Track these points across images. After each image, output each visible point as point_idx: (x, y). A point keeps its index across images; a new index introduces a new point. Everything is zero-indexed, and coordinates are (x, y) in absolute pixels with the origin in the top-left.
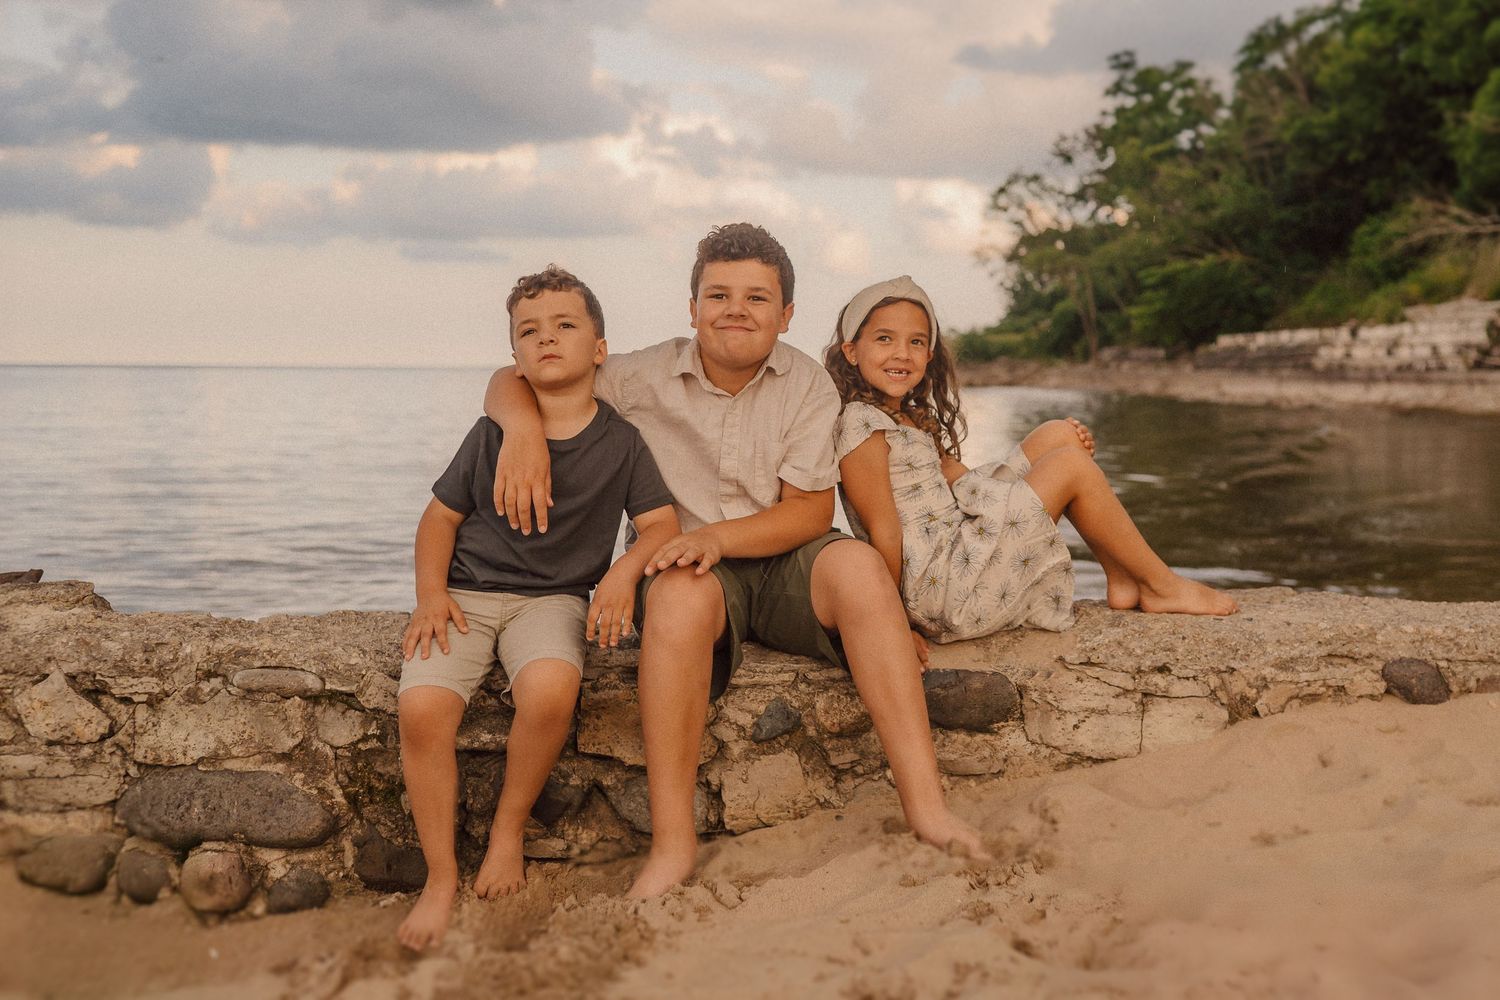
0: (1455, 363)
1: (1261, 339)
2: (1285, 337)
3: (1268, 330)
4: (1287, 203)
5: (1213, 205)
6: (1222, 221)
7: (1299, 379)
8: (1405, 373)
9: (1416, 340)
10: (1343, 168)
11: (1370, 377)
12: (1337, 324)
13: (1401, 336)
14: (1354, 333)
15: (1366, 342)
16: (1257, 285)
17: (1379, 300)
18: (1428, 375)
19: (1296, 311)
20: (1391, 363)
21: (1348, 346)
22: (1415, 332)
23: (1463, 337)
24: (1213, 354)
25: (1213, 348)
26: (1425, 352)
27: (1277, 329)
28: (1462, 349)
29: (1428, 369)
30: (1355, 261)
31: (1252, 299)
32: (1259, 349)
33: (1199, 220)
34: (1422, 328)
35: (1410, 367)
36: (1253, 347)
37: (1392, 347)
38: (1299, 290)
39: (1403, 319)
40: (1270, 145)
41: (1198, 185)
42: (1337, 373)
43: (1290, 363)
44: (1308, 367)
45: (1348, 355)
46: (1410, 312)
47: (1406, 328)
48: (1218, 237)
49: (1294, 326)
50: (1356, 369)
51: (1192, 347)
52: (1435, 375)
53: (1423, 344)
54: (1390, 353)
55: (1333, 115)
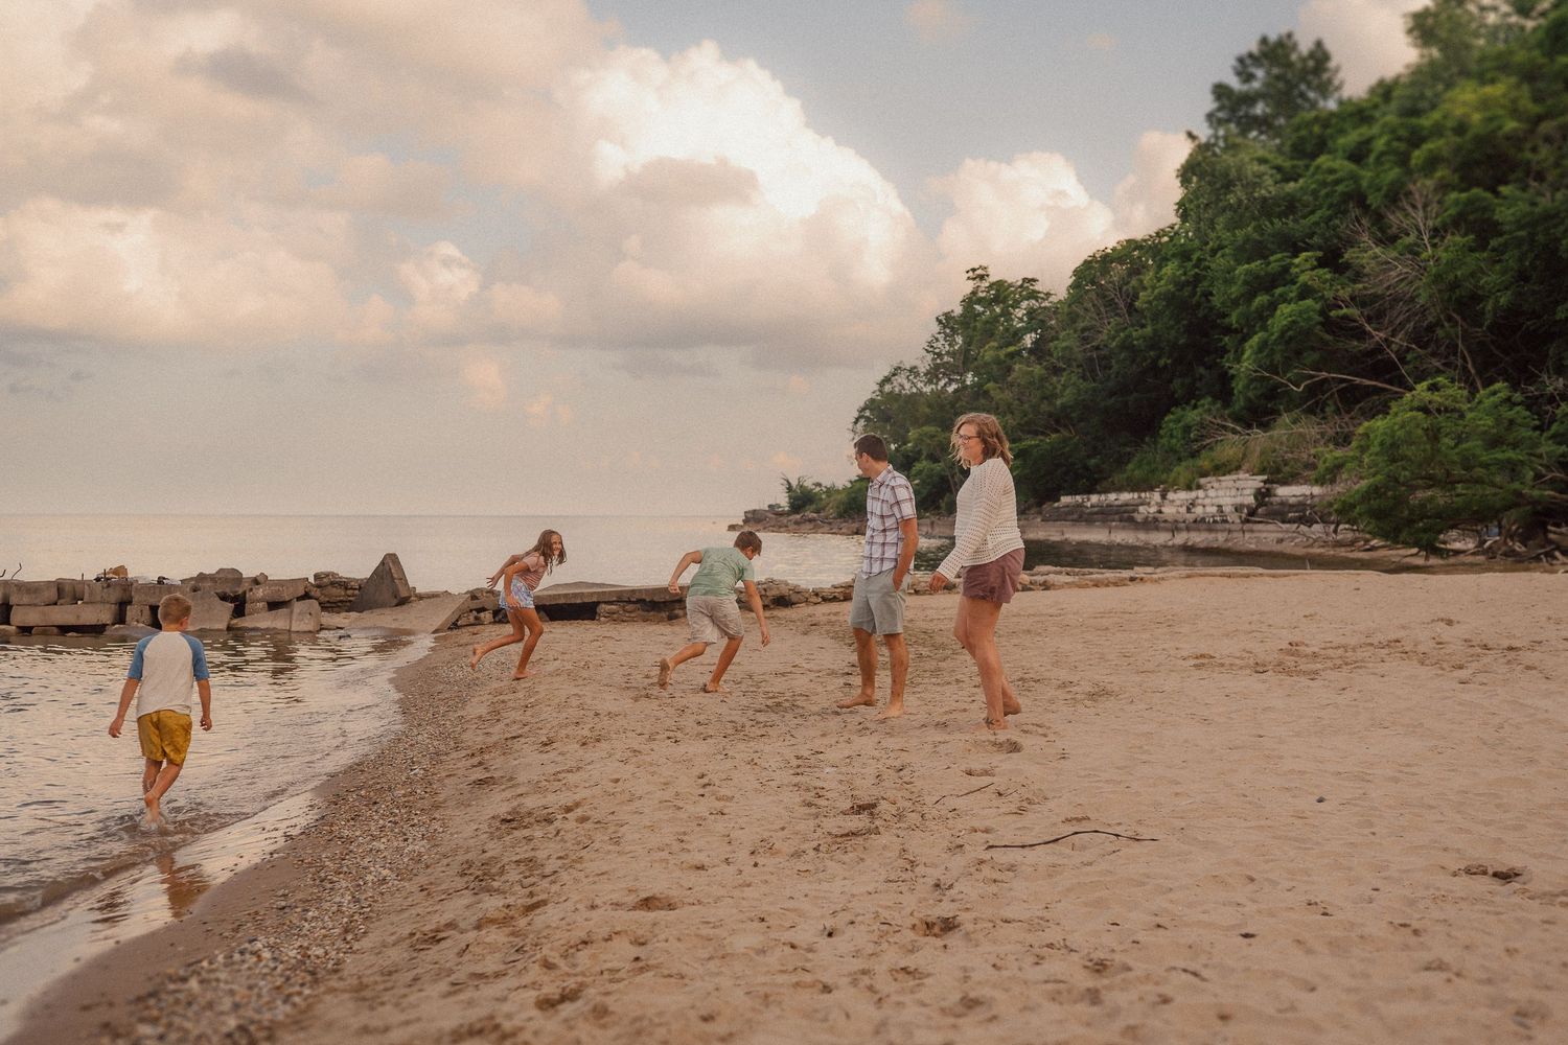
0: (1234, 517)
1: (1094, 498)
2: (1112, 496)
3: (1099, 493)
4: (1112, 394)
5: (1054, 396)
6: (1064, 407)
7: (1124, 528)
8: (1199, 523)
9: (1207, 501)
10: (1154, 367)
11: (1175, 527)
12: (1151, 489)
13: (1197, 498)
14: (1164, 497)
15: (1173, 501)
16: (1089, 457)
17: (1181, 471)
18: (1213, 526)
19: (1118, 478)
20: (1191, 517)
21: (1160, 505)
22: (1207, 496)
23: (1239, 500)
24: (1058, 508)
25: (1056, 505)
26: (1214, 509)
27: (1106, 491)
28: (1238, 508)
29: (1215, 522)
30: (1164, 441)
31: (1086, 468)
32: (1092, 506)
33: (1045, 407)
34: (1212, 493)
35: (1203, 520)
36: (1089, 505)
37: (1192, 505)
38: (1121, 461)
39: (1199, 487)
40: (1097, 348)
41: (1043, 379)
42: (1152, 524)
43: (1117, 517)
44: (1131, 520)
45: (1160, 512)
46: (1203, 481)
47: (1201, 493)
48: (1059, 420)
49: (1120, 490)
50: (1166, 521)
51: (1040, 504)
52: (1219, 526)
53: (1213, 505)
54: (1189, 510)
55: (1149, 330)
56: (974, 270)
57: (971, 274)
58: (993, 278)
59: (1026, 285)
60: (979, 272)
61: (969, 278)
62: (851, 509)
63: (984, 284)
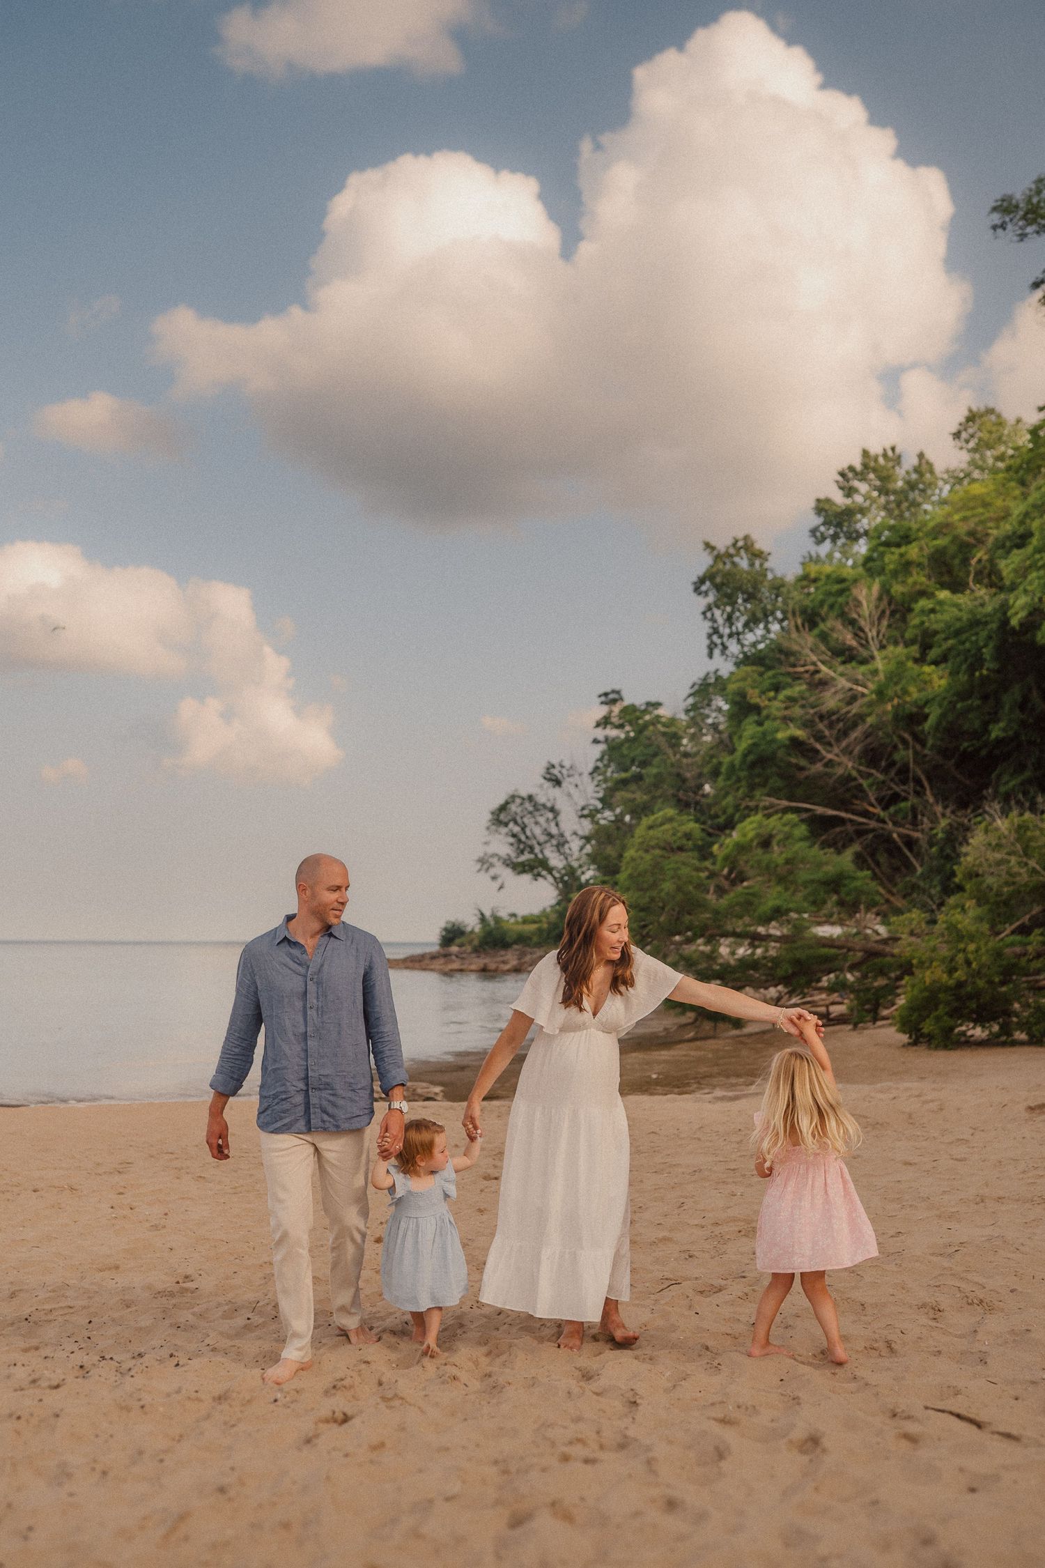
56: (606, 694)
57: (603, 699)
58: (627, 702)
59: (651, 709)
60: (612, 696)
61: (602, 703)
62: (487, 943)
63: (616, 709)
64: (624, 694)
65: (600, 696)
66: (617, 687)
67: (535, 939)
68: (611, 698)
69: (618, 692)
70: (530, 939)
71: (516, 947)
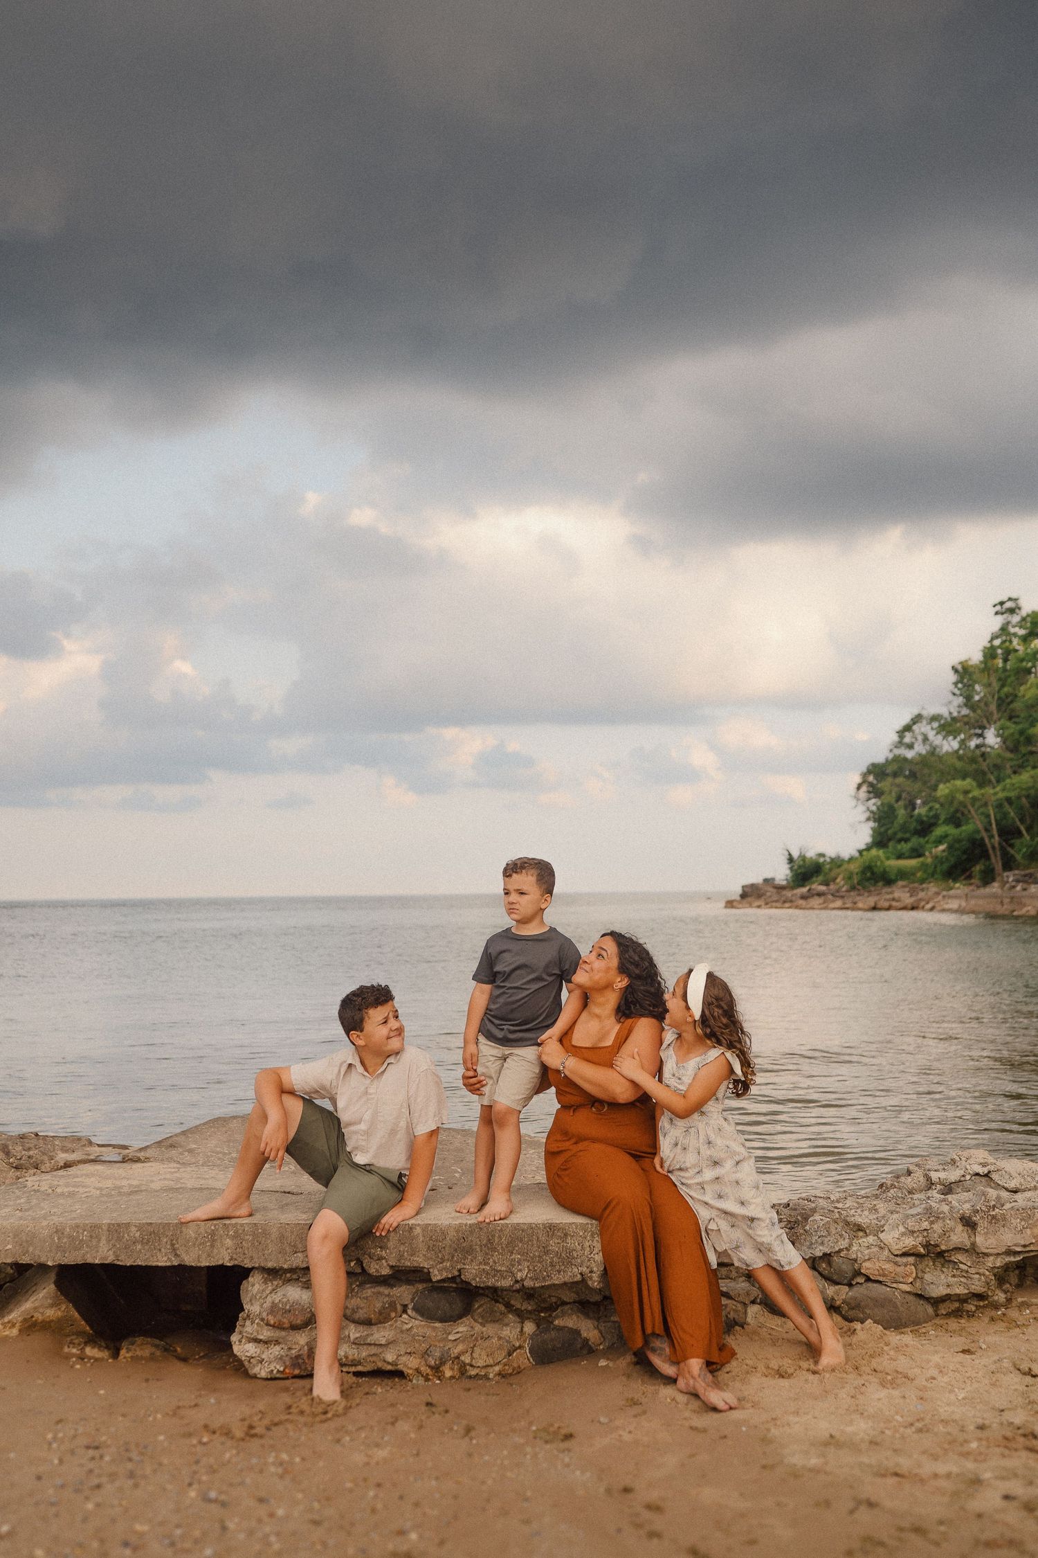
56: (1002, 603)
57: (998, 608)
58: (1027, 610)
60: (1010, 605)
61: (997, 613)
63: (1015, 619)
64: (1022, 603)
65: (994, 606)
66: (1014, 596)
67: (919, 874)
68: (1007, 608)
69: (1016, 600)
70: (914, 874)
71: (900, 883)
